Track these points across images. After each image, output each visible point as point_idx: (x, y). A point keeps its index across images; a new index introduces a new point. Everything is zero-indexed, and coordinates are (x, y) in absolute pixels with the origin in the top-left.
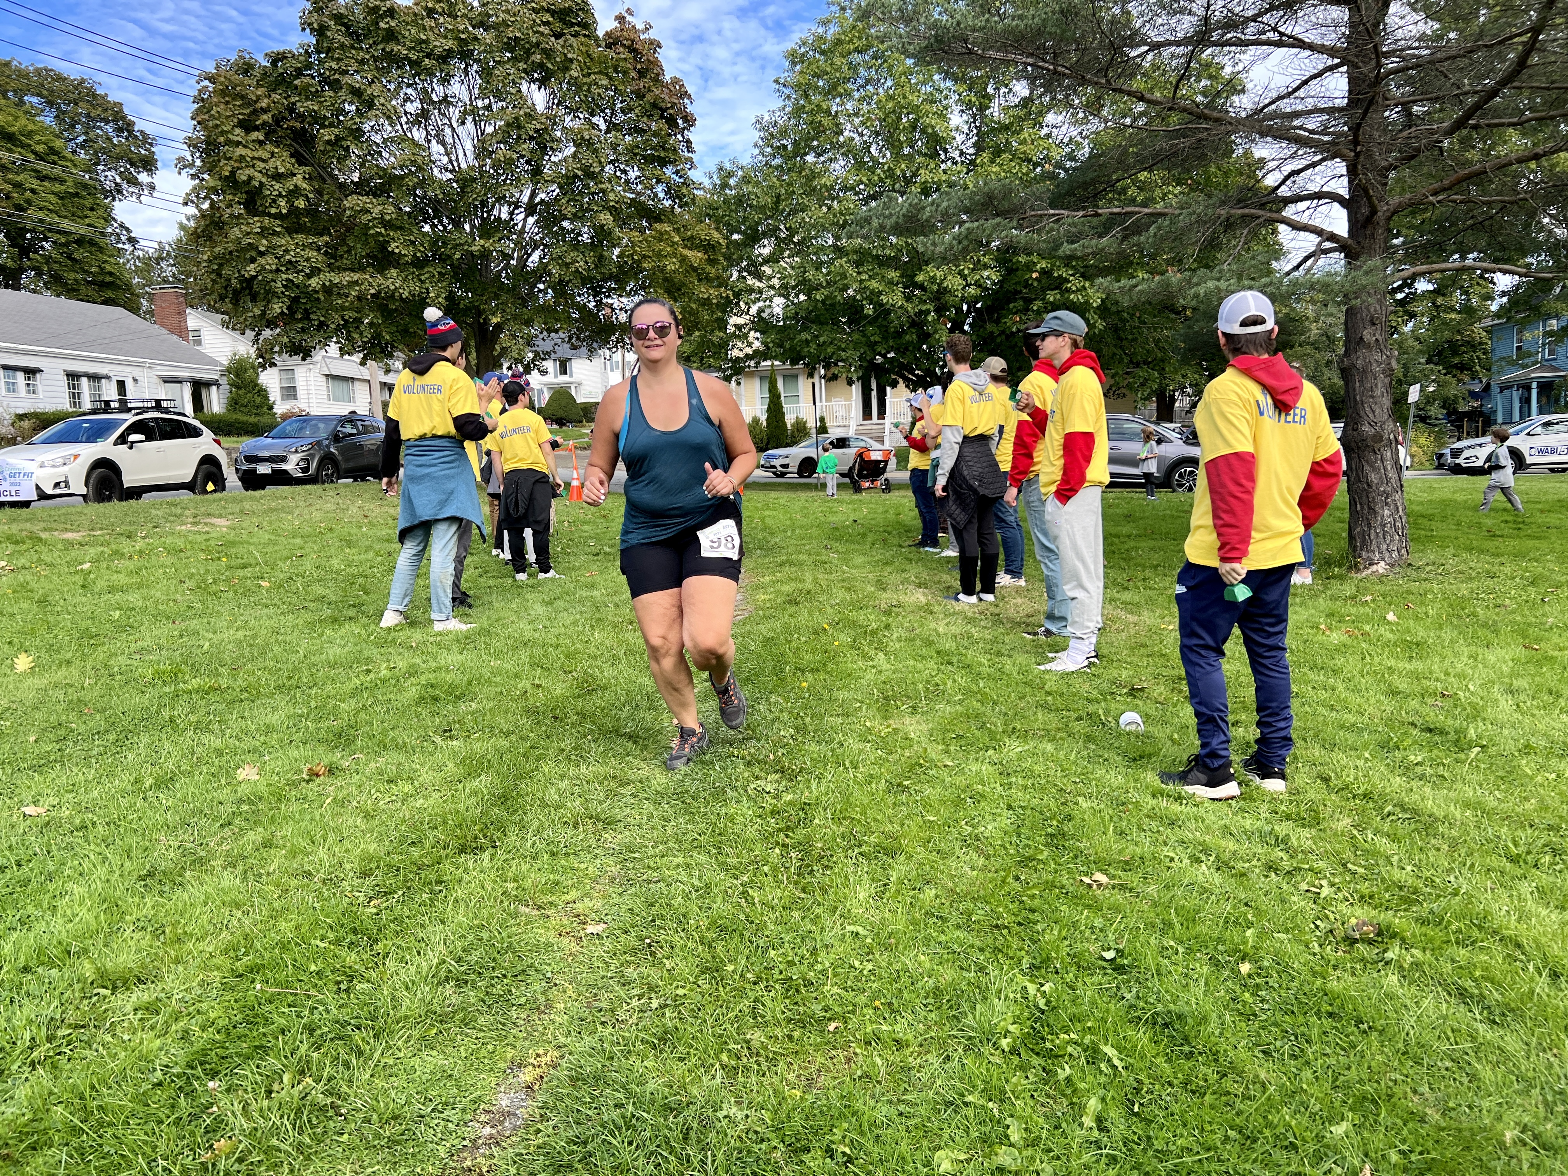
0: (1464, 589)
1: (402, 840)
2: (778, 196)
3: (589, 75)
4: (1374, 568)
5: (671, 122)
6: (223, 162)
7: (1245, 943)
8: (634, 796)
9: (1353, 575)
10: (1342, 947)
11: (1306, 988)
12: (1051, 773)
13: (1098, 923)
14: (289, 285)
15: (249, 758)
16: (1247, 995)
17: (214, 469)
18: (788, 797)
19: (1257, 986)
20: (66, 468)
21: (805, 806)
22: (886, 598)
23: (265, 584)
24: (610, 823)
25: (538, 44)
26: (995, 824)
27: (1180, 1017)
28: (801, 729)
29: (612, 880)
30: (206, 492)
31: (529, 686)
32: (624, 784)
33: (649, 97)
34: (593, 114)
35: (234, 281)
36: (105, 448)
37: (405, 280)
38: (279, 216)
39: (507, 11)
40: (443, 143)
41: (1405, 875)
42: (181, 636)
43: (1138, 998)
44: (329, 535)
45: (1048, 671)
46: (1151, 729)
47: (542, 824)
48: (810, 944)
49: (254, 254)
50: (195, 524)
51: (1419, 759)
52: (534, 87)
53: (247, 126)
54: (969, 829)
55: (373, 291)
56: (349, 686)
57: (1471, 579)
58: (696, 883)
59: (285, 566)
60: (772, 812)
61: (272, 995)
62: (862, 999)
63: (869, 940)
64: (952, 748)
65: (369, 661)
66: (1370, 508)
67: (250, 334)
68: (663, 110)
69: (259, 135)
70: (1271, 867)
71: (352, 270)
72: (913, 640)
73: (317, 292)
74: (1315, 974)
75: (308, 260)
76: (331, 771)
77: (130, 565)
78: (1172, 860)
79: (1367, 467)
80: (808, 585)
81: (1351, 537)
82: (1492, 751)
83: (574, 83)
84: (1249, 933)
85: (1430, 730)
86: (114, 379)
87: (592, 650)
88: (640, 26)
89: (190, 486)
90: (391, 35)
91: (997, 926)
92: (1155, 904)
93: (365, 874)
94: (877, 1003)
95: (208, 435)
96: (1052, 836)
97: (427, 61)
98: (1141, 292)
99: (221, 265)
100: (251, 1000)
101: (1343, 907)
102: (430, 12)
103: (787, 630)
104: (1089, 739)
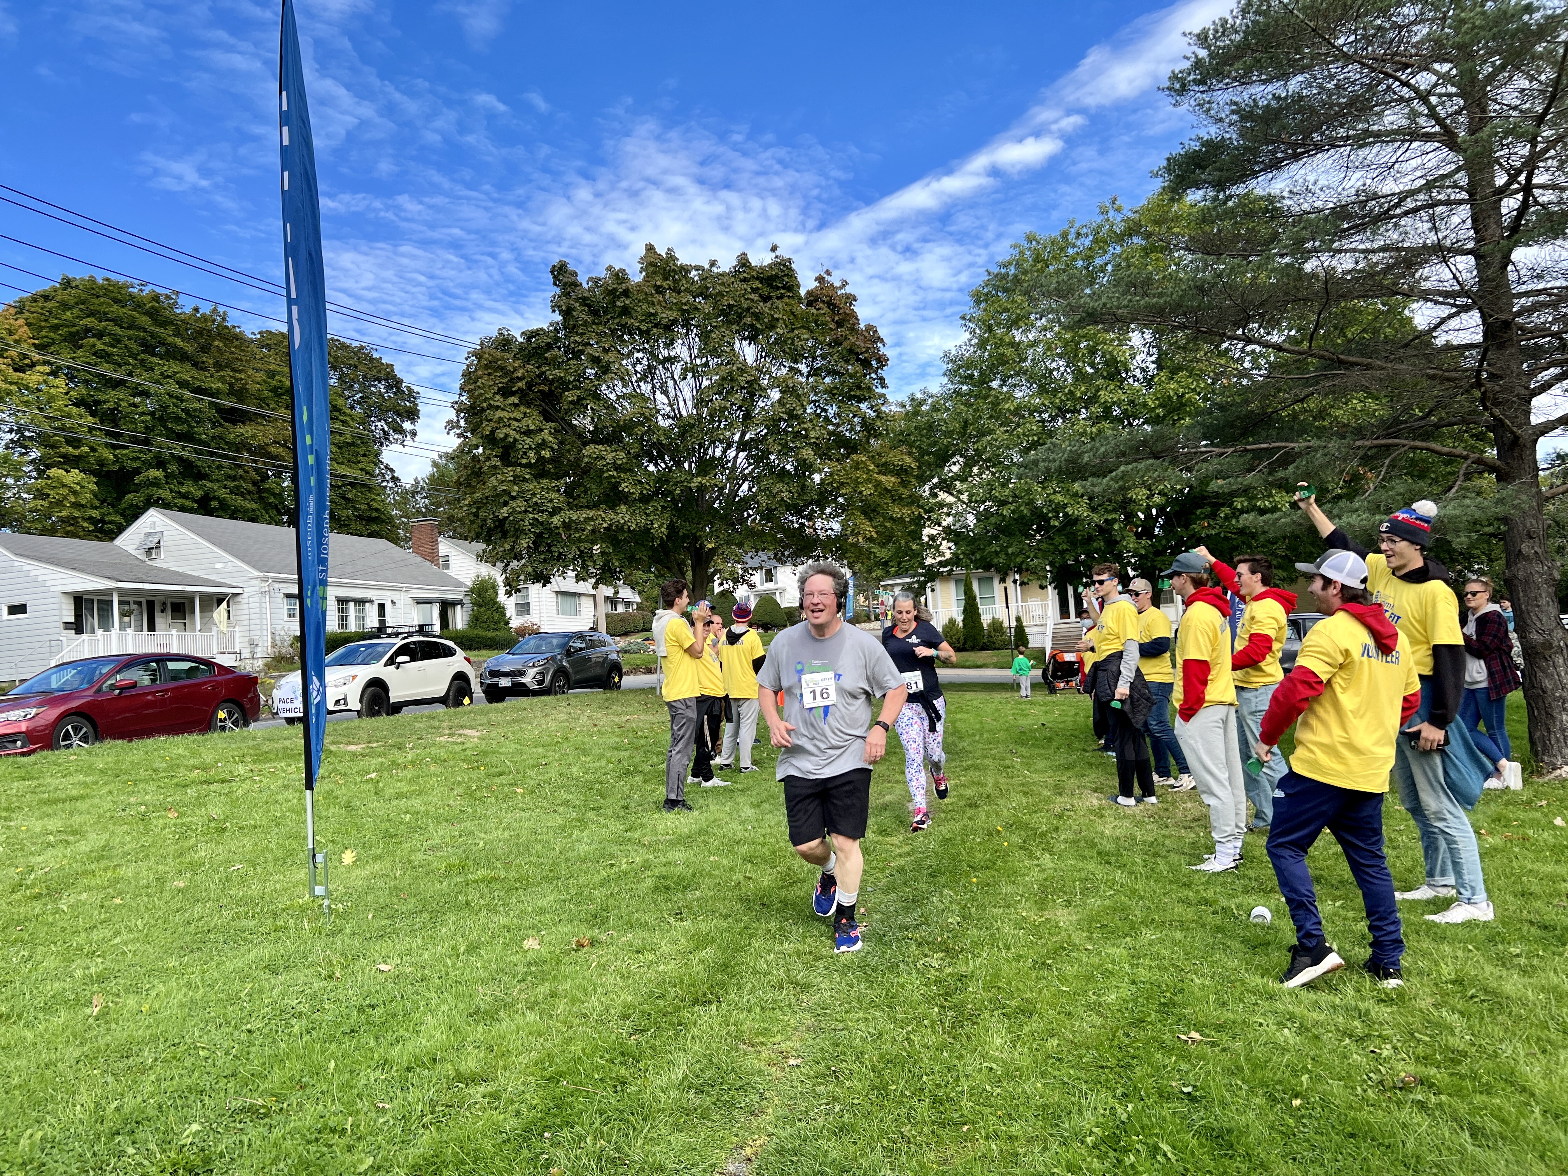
1: (651, 995)
2: (966, 422)
3: (793, 330)
5: (866, 364)
6: (485, 423)
7: (1300, 1085)
8: (826, 968)
9: (1535, 779)
12: (1175, 956)
14: (535, 523)
15: (530, 932)
17: (464, 684)
18: (949, 970)
19: (1303, 1117)
20: (345, 688)
21: (961, 978)
22: (1059, 803)
23: (519, 790)
24: (806, 987)
25: (748, 309)
26: (1117, 995)
28: (966, 918)
29: (808, 1029)
31: (741, 878)
32: (818, 959)
33: (846, 344)
34: (796, 362)
35: (489, 522)
36: (377, 670)
37: (632, 514)
38: (528, 465)
39: (723, 284)
40: (666, 393)
41: (1460, 1043)
42: (460, 836)
44: (566, 744)
45: (1199, 871)
46: (1277, 922)
47: (754, 986)
48: (955, 1074)
49: (506, 498)
50: (451, 735)
52: (745, 343)
53: (505, 392)
54: (1095, 997)
55: (605, 525)
56: (597, 878)
58: (872, 1030)
59: (533, 773)
62: (988, 1110)
63: (1000, 1073)
64: (1095, 935)
65: (612, 856)
66: (1547, 713)
67: (500, 565)
68: (857, 354)
69: (514, 399)
70: (1347, 1033)
71: (588, 508)
72: (1079, 841)
73: (558, 528)
75: (551, 501)
76: (592, 944)
77: (409, 774)
78: (1261, 1025)
79: (1540, 674)
80: (989, 789)
81: (1532, 742)
83: (780, 338)
85: (1546, 928)
86: (376, 603)
88: (837, 284)
90: (626, 311)
91: (1101, 1067)
93: (626, 1017)
94: (1000, 1113)
95: (460, 654)
96: (1165, 1004)
97: (655, 330)
99: (478, 508)
100: (559, 1093)
102: (659, 290)
103: (965, 832)
104: (1219, 929)
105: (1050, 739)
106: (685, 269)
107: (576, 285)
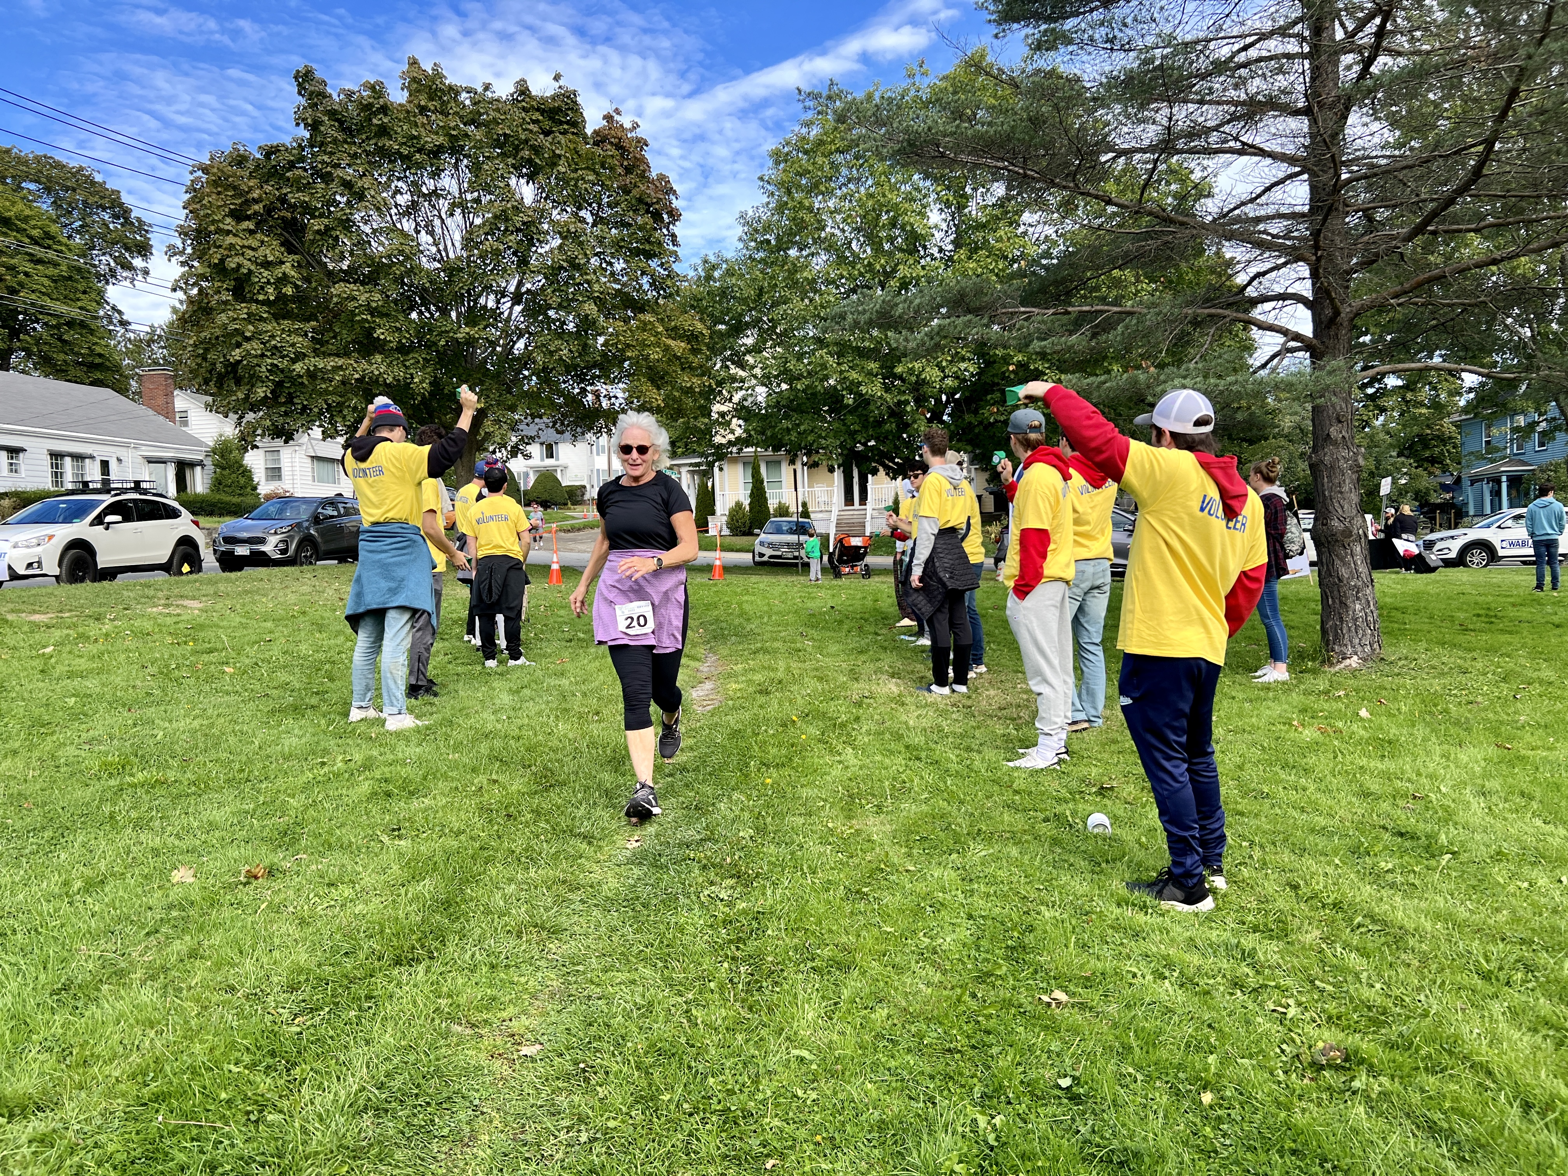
0: (1436, 685)
1: (335, 950)
2: (761, 289)
3: (576, 170)
4: (1347, 662)
5: (657, 216)
6: (213, 250)
7: (1206, 1070)
8: (583, 902)
9: (1327, 669)
10: (1309, 1074)
11: (1271, 1121)
12: (1015, 879)
13: (1055, 1046)
14: (274, 369)
15: (188, 858)
16: (1208, 1129)
17: (190, 550)
18: (742, 905)
19: (1219, 1119)
20: (40, 549)
21: (759, 916)
22: (857, 689)
23: (229, 670)
24: (555, 932)
25: (526, 141)
26: (954, 936)
27: (1137, 1155)
28: (761, 830)
29: (552, 995)
30: (181, 574)
31: (485, 782)
32: (573, 889)
33: (635, 192)
34: (580, 208)
35: (219, 366)
36: (81, 529)
37: (389, 365)
38: (266, 303)
39: (498, 110)
40: (431, 233)
41: (1373, 994)
42: (135, 725)
43: (1094, 1132)
44: (302, 618)
45: (1017, 768)
46: (1118, 831)
47: (484, 933)
48: (752, 1071)
49: (239, 339)
50: (166, 606)
51: (1390, 866)
52: (523, 181)
53: (238, 215)
54: (927, 940)
55: (357, 376)
56: (302, 780)
57: (1442, 674)
58: (638, 1000)
59: (251, 651)
60: (724, 921)
61: (177, 1126)
62: (802, 1134)
63: (814, 1067)
64: (915, 851)
65: (326, 752)
66: (1341, 602)
67: (233, 417)
68: (649, 205)
69: (250, 225)
70: (1237, 984)
71: (338, 355)
72: (883, 733)
73: (301, 377)
74: (1279, 1104)
75: (293, 345)
76: (271, 873)
77: (93, 649)
78: (1134, 976)
79: (1337, 562)
80: (780, 675)
81: (1324, 631)
82: (1464, 857)
83: (563, 179)
84: (1211, 1059)
86: (98, 459)
87: (555, 743)
88: (628, 125)
89: (166, 567)
90: (383, 131)
91: (949, 1050)
92: (1115, 1026)
93: (293, 988)
94: (818, 1138)
95: (186, 516)
96: (1013, 948)
97: (418, 156)
98: (1110, 389)
99: (207, 350)
100: (153, 1133)
101: (1309, 1029)
102: (423, 110)
103: (756, 722)
104: (1055, 842)
105: (841, 622)
106: (454, 91)
107: (323, 95)
